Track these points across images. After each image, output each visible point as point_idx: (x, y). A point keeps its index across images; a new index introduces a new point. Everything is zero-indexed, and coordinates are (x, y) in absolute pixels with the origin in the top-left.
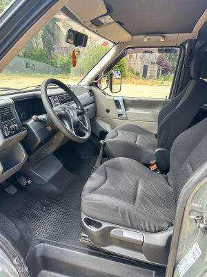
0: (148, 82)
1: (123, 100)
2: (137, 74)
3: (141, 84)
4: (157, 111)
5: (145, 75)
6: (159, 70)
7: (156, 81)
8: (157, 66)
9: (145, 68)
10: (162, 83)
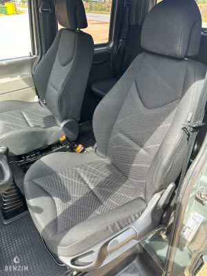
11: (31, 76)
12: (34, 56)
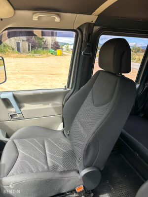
0: (22, 55)
1: (15, 97)
2: (13, 49)
3: (17, 57)
4: (59, 103)
5: (19, 50)
6: (29, 46)
7: (29, 55)
8: (27, 43)
9: (18, 44)
10: (33, 56)
11: (61, 106)
12: (68, 89)
